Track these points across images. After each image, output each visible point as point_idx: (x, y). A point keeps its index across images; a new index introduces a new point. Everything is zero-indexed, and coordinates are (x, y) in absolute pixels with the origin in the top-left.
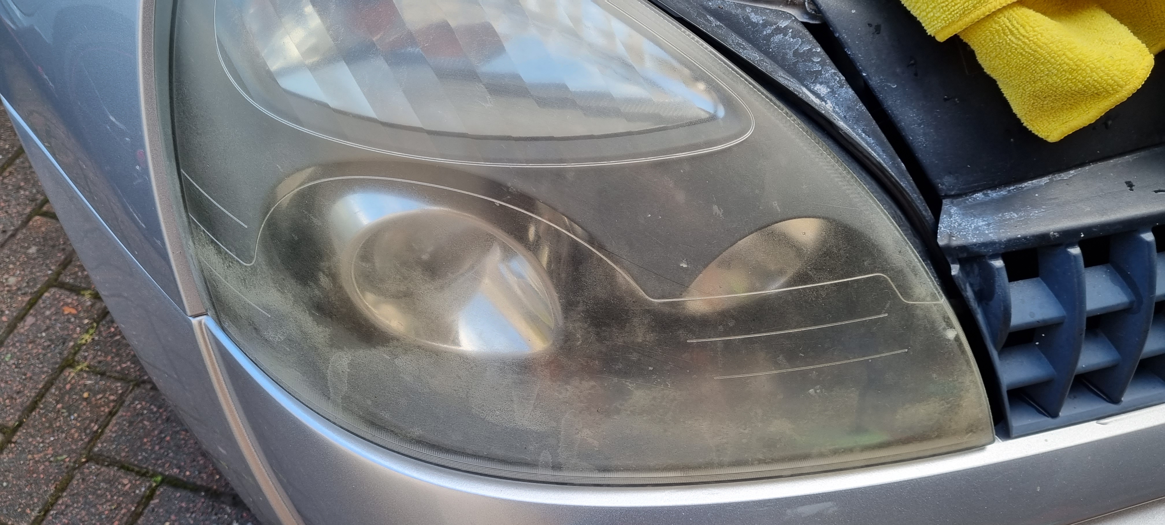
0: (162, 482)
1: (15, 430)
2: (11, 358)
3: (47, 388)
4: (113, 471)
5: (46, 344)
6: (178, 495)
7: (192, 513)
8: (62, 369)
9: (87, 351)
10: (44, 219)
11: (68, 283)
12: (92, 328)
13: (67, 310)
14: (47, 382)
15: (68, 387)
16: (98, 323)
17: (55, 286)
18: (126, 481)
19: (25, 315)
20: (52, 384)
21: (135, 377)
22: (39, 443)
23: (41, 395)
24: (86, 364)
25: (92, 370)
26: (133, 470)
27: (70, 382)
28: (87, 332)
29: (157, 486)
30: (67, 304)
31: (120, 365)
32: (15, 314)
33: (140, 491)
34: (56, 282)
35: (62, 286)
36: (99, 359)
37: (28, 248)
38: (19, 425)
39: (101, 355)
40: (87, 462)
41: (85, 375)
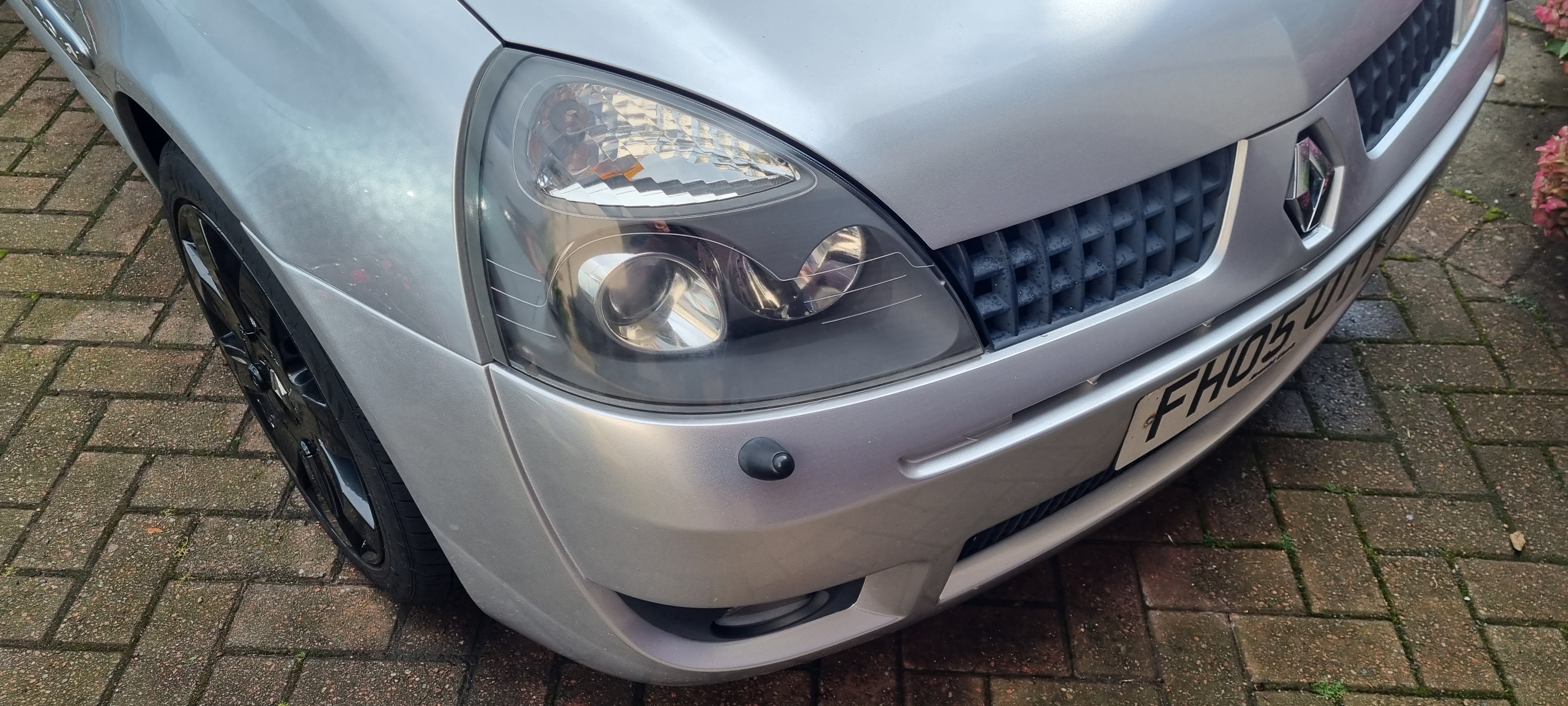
0: (307, 656)
1: (133, 645)
2: (105, 584)
3: (155, 601)
4: (253, 658)
5: (138, 565)
6: (327, 663)
7: (346, 674)
8: (165, 583)
9: (186, 563)
10: (93, 454)
11: (143, 507)
12: (185, 540)
13: (150, 531)
14: (152, 597)
15: (178, 596)
16: (189, 536)
17: (129, 512)
18: (269, 663)
19: (105, 543)
20: (159, 598)
21: (247, 575)
22: (165, 651)
23: (151, 609)
24: (188, 574)
25: (197, 578)
26: (273, 653)
27: (178, 593)
28: (180, 546)
29: (303, 661)
30: (148, 526)
31: (226, 567)
32: (93, 546)
33: (287, 668)
34: (126, 508)
35: (137, 510)
36: (202, 566)
37: (85, 482)
38: (137, 640)
39: (203, 563)
40: (222, 656)
41: (192, 584)
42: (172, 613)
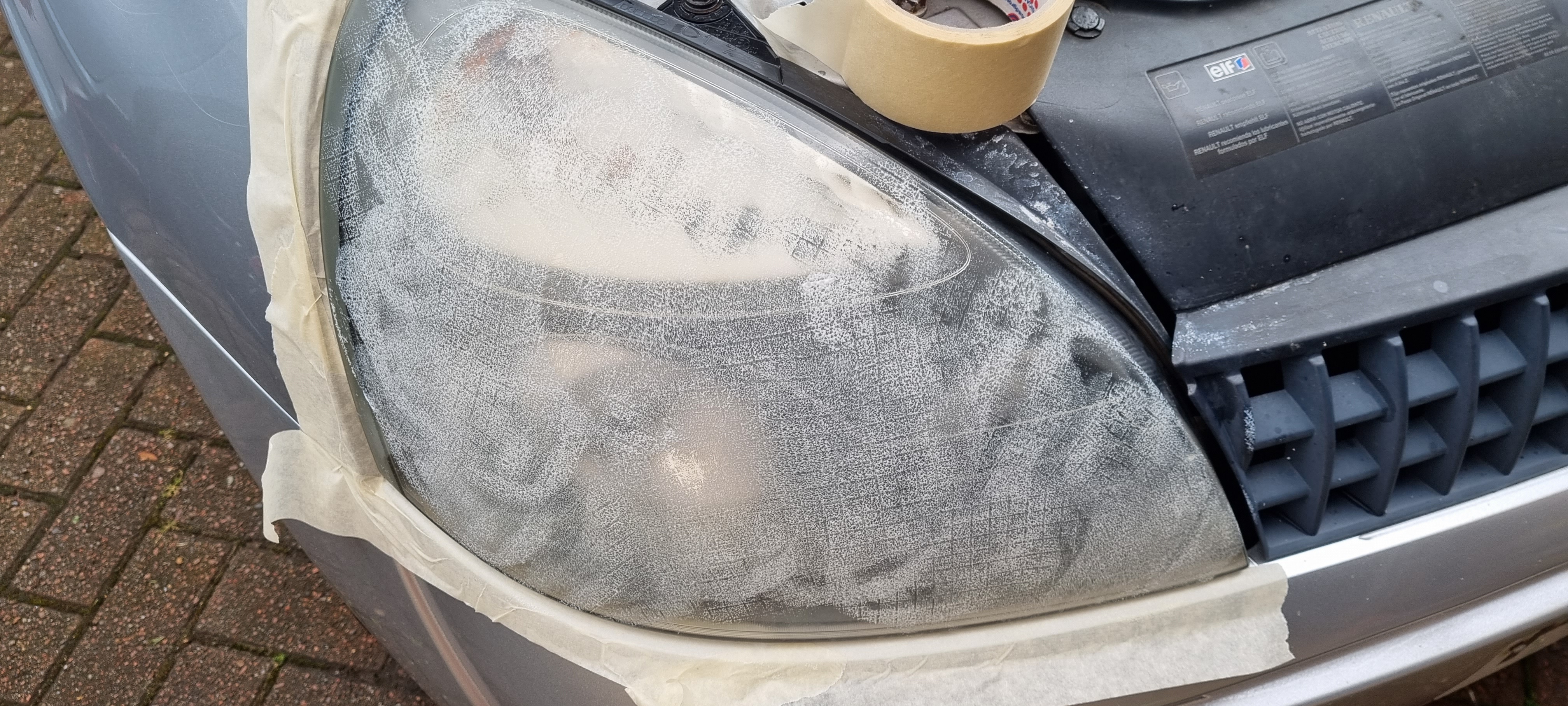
0: (286, 660)
1: (95, 609)
2: (80, 520)
3: (130, 554)
4: (224, 652)
5: (121, 500)
6: (307, 676)
7: (327, 696)
8: (146, 530)
9: (175, 506)
10: (101, 342)
11: (141, 422)
12: (179, 476)
13: (144, 456)
14: (128, 547)
15: (156, 552)
16: (185, 470)
17: (125, 427)
18: (240, 664)
19: (91, 465)
20: (135, 550)
21: (239, 535)
22: (128, 623)
23: (123, 563)
24: (174, 523)
25: (184, 530)
26: (247, 650)
27: (157, 546)
28: (172, 482)
29: (280, 667)
30: (142, 449)
31: (218, 521)
32: (78, 465)
33: (260, 674)
34: (125, 421)
35: (134, 425)
36: (191, 514)
37: (86, 379)
38: (100, 603)
39: (192, 510)
40: (189, 643)
41: (176, 536)
42: (145, 572)
